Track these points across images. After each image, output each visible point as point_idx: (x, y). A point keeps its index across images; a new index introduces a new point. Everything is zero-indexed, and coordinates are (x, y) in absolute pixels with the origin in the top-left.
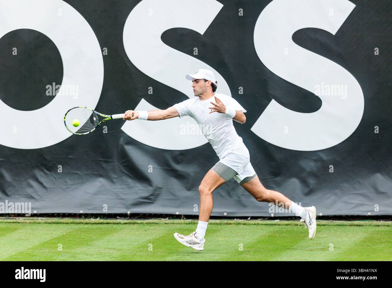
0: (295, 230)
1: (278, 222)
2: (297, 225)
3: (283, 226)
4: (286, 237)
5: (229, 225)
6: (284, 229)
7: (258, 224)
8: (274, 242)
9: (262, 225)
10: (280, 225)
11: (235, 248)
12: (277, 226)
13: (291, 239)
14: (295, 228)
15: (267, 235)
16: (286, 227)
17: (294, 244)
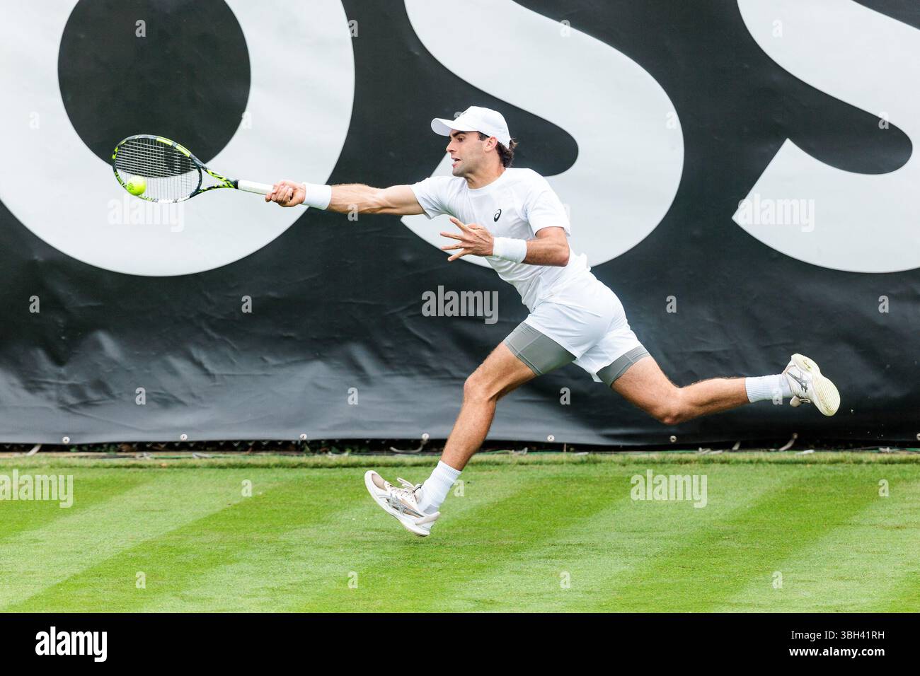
0: (856, 477)
1: (810, 454)
2: (860, 462)
3: (824, 466)
4: (832, 494)
5: (683, 466)
6: (828, 474)
7: (759, 461)
8: (802, 507)
9: (770, 463)
10: (815, 463)
11: (701, 524)
12: (808, 466)
13: (845, 499)
14: (856, 470)
15: (784, 489)
16: (831, 467)
17: (853, 513)
